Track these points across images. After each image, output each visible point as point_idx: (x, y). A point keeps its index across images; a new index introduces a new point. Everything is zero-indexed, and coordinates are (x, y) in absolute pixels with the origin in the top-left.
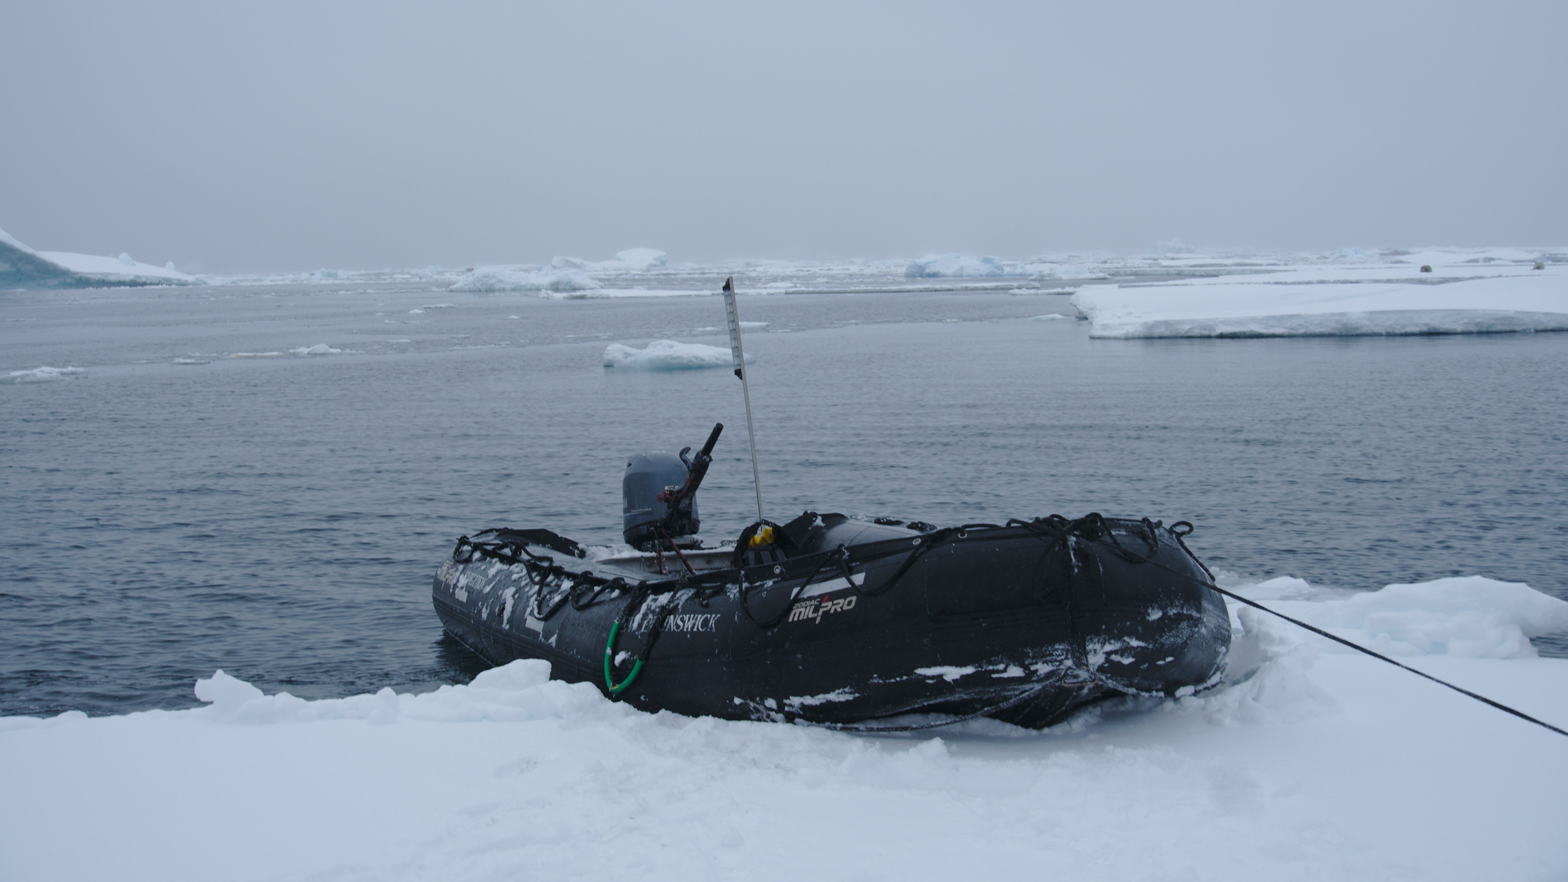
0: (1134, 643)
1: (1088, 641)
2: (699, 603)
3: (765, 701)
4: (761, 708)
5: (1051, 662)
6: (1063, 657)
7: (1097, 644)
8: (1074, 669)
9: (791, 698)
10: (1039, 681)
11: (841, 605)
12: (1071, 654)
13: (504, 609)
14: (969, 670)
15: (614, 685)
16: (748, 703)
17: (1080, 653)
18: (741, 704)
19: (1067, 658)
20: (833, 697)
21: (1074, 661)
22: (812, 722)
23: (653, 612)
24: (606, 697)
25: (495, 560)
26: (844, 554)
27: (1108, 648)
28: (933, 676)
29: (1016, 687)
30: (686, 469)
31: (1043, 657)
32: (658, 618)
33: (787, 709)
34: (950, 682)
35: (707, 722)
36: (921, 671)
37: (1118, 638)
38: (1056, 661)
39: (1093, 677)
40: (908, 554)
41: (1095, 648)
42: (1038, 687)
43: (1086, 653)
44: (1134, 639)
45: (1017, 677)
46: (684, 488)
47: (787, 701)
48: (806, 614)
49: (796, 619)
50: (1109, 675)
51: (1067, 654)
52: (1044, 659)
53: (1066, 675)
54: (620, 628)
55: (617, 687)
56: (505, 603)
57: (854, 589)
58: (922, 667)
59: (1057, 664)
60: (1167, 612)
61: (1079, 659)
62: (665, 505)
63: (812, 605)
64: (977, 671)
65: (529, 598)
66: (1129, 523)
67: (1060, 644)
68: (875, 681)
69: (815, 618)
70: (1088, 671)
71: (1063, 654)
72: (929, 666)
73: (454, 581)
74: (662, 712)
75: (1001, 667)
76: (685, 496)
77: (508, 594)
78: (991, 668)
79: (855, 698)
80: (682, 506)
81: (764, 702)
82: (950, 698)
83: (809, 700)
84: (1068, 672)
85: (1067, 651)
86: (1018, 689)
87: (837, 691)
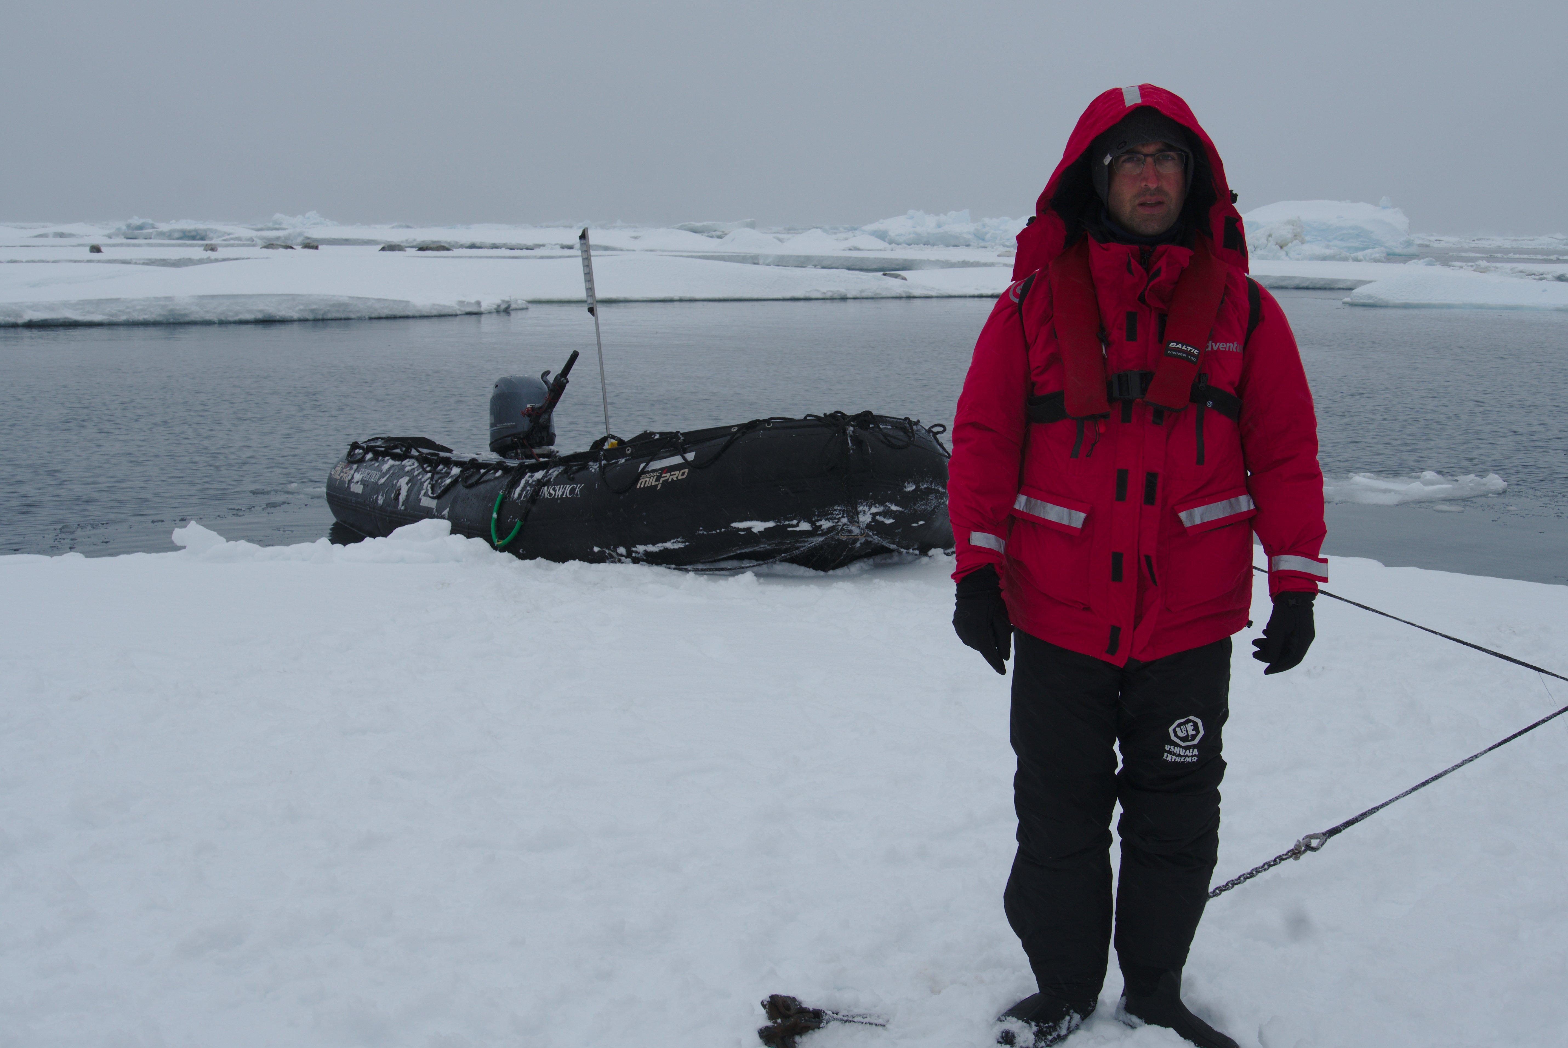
0: (894, 508)
1: (859, 504)
2: (567, 477)
3: (618, 549)
4: (614, 554)
5: (831, 519)
6: (840, 516)
7: (865, 507)
8: (849, 525)
9: (637, 546)
10: (822, 535)
11: (676, 476)
12: (847, 514)
13: (399, 494)
14: (771, 524)
15: (498, 541)
16: (604, 551)
17: (853, 513)
18: (599, 552)
19: (843, 517)
20: (669, 545)
21: (848, 519)
22: (652, 564)
23: (531, 485)
24: (494, 549)
25: (387, 458)
26: (680, 438)
27: (874, 510)
28: (744, 528)
29: (806, 540)
30: (547, 390)
31: (825, 515)
32: (535, 489)
33: (634, 555)
34: (756, 533)
35: (574, 565)
36: (735, 525)
37: (882, 503)
38: (835, 518)
39: (863, 532)
40: (728, 437)
41: (864, 509)
42: (822, 539)
43: (858, 513)
44: (894, 505)
45: (806, 531)
46: (544, 405)
47: (634, 549)
48: (650, 482)
49: (642, 486)
50: (875, 532)
51: (843, 514)
52: (826, 517)
53: (842, 529)
54: (504, 498)
55: (501, 542)
56: (400, 489)
57: (687, 464)
58: (736, 522)
59: (836, 521)
60: (920, 486)
61: (853, 518)
62: (527, 419)
63: (655, 476)
64: (776, 525)
65: (422, 484)
66: (894, 420)
67: (838, 506)
68: (701, 533)
69: (657, 485)
70: (859, 527)
71: (840, 514)
72: (741, 521)
73: (349, 478)
74: (539, 559)
75: (795, 522)
76: (545, 412)
77: (403, 483)
78: (787, 523)
79: (686, 546)
80: (541, 420)
81: (616, 550)
82: (757, 548)
83: (651, 548)
84: (844, 527)
85: (844, 511)
86: (808, 541)
87: (672, 541)
